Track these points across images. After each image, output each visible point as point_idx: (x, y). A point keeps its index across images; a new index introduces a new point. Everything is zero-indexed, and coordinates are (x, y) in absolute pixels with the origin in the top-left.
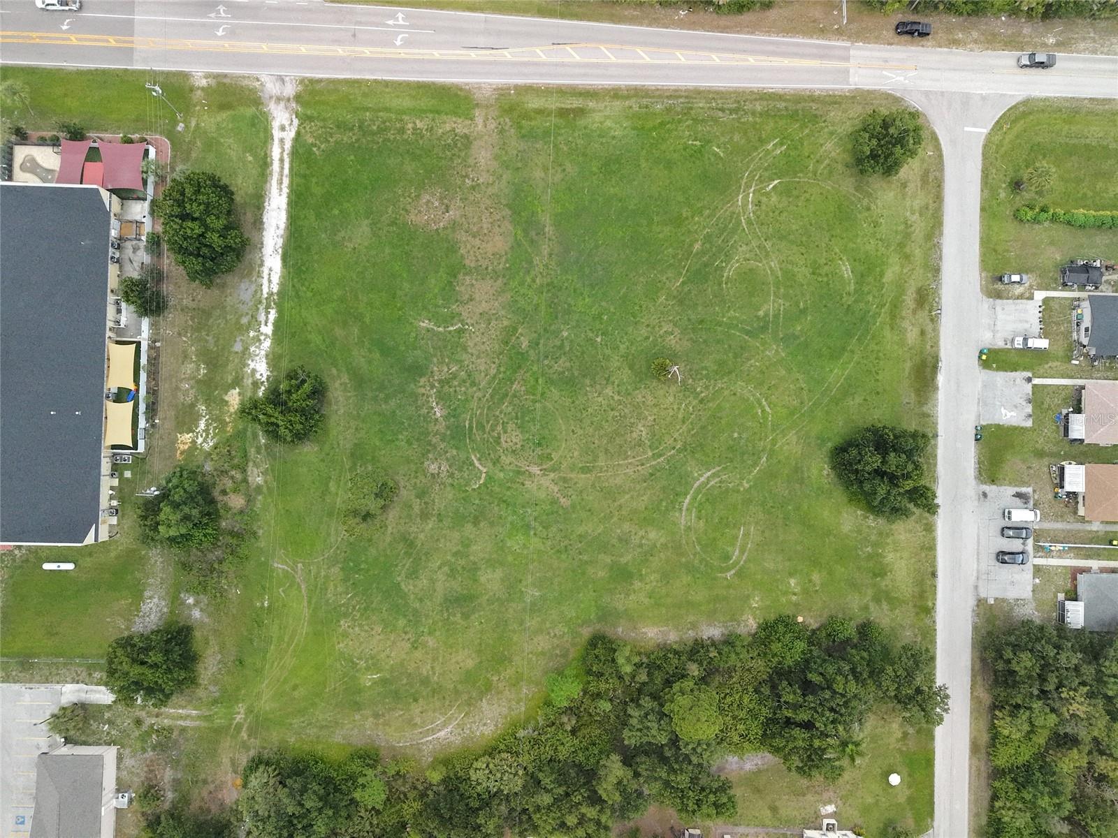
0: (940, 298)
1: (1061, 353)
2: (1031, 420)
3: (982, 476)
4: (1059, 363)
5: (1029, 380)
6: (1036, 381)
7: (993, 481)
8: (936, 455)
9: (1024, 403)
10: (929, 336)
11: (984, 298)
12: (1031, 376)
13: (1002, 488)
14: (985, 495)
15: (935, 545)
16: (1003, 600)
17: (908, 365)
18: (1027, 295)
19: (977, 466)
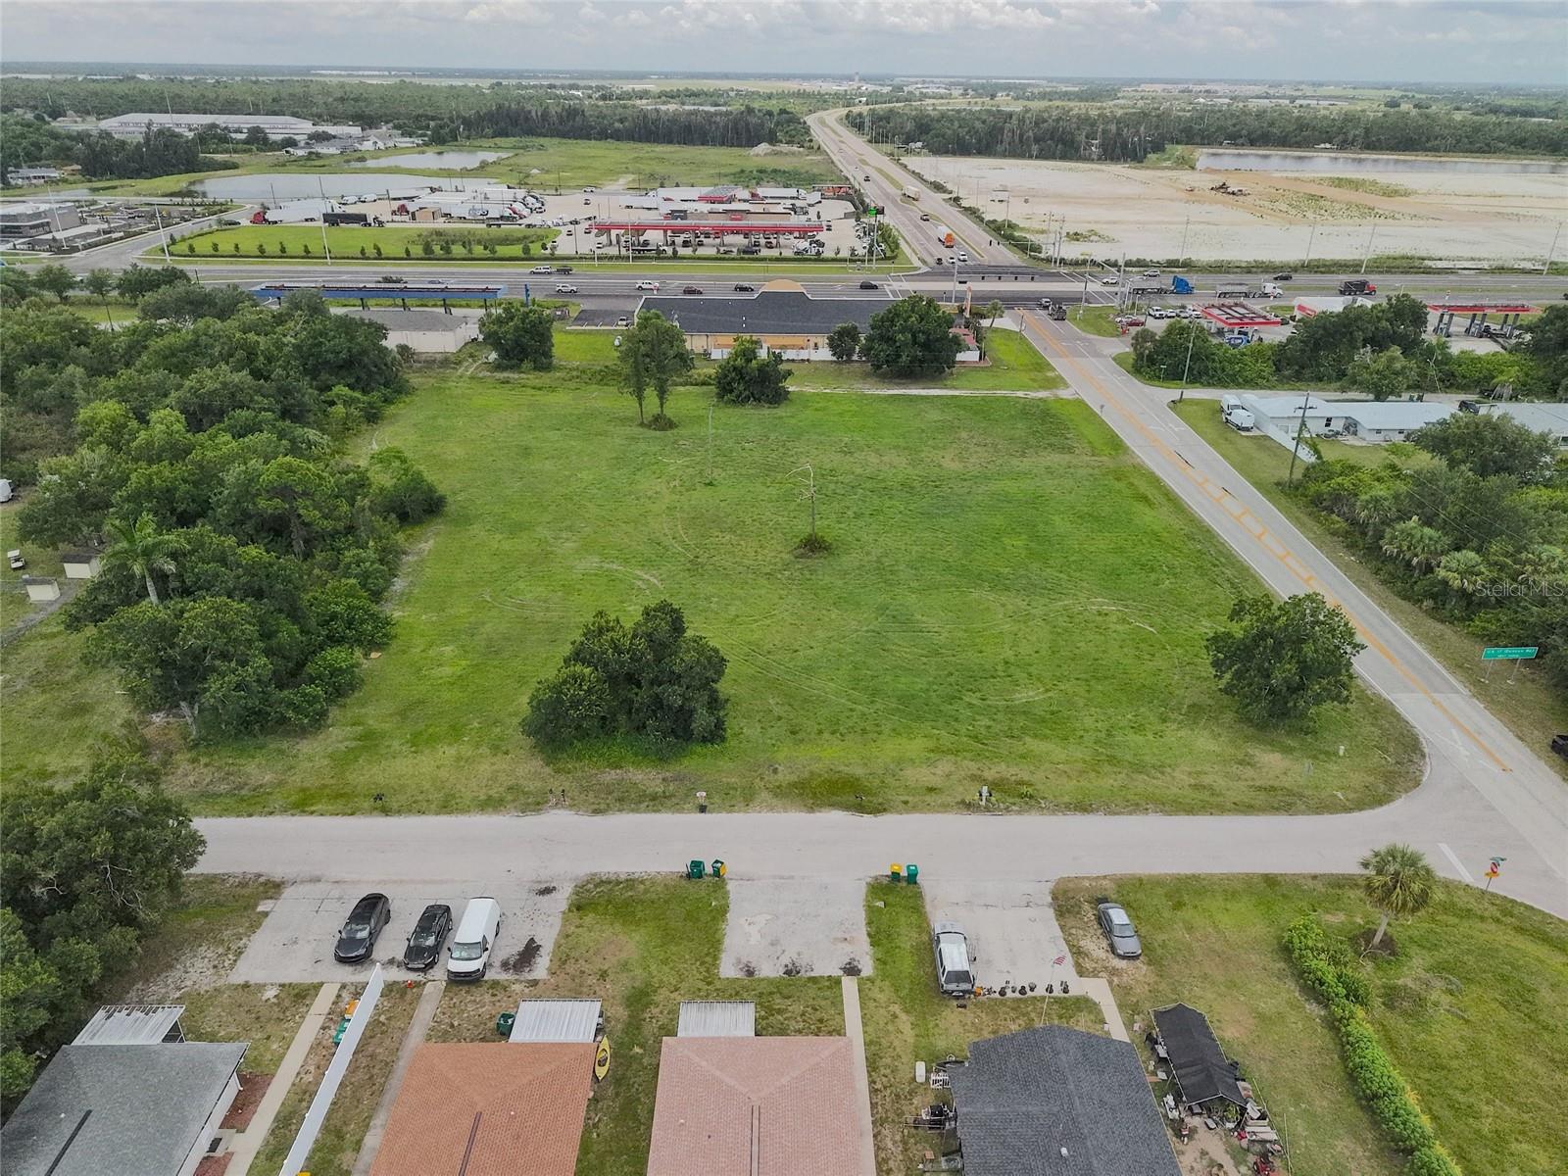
0: (1019, 812)
1: (941, 1044)
2: (740, 975)
3: (596, 886)
4: (911, 1040)
5: (851, 970)
6: (849, 985)
7: (579, 908)
8: (659, 811)
9: (786, 960)
10: (928, 799)
11: (1051, 885)
12: (863, 974)
13: (557, 922)
14: (547, 891)
15: (450, 813)
16: (254, 927)
17: (859, 771)
18: (1088, 965)
19: (623, 877)
